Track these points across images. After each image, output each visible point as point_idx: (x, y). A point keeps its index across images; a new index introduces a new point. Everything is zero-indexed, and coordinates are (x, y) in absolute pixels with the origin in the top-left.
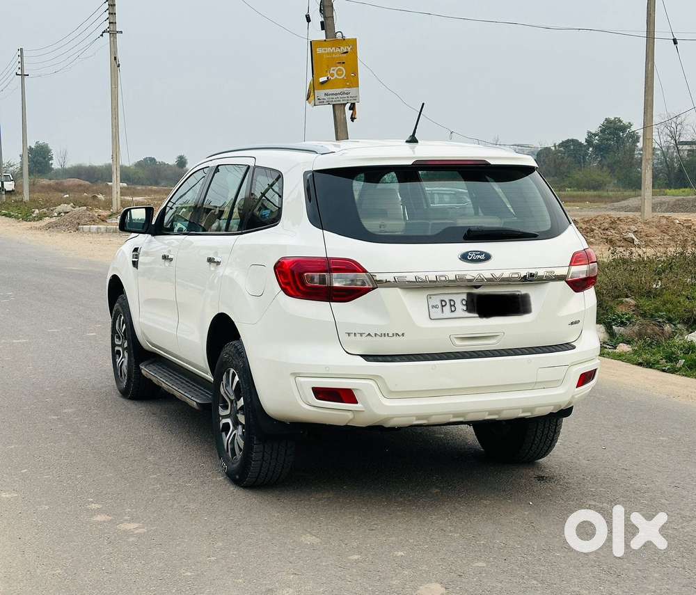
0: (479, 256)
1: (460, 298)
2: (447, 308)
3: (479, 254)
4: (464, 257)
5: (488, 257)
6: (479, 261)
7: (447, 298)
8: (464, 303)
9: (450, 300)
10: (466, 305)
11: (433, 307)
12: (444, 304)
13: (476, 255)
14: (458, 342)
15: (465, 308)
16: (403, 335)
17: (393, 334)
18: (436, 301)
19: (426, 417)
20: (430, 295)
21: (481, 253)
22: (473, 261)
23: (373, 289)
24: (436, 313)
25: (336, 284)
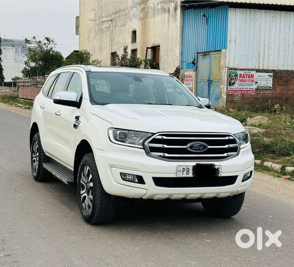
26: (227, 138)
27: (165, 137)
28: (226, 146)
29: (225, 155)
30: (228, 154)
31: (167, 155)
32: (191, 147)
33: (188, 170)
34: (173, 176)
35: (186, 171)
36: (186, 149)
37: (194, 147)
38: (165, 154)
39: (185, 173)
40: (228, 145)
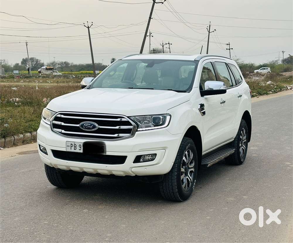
26: (119, 120)
27: (63, 116)
28: (117, 127)
29: (116, 135)
30: (118, 135)
31: (63, 131)
32: (82, 126)
33: (75, 146)
34: (64, 150)
35: (74, 146)
36: (78, 127)
37: (84, 126)
38: (62, 130)
39: (73, 148)
40: (119, 127)
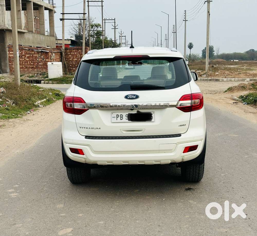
0: (133, 97)
1: (125, 114)
2: (119, 118)
3: (133, 96)
4: (126, 97)
5: (137, 97)
6: (133, 99)
7: (119, 114)
8: (127, 116)
9: (121, 115)
10: (128, 117)
11: (113, 117)
12: (118, 116)
13: (132, 96)
14: (124, 132)
15: (127, 118)
16: (100, 128)
17: (96, 128)
18: (115, 115)
19: (112, 162)
20: (112, 112)
21: (134, 95)
22: (130, 99)
23: (88, 110)
24: (114, 120)
25: (75, 108)
